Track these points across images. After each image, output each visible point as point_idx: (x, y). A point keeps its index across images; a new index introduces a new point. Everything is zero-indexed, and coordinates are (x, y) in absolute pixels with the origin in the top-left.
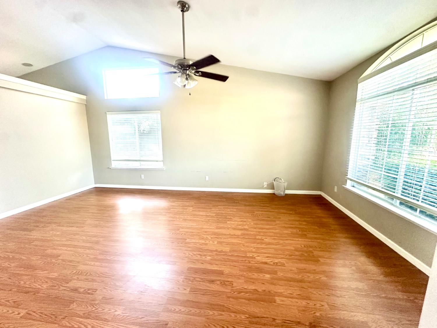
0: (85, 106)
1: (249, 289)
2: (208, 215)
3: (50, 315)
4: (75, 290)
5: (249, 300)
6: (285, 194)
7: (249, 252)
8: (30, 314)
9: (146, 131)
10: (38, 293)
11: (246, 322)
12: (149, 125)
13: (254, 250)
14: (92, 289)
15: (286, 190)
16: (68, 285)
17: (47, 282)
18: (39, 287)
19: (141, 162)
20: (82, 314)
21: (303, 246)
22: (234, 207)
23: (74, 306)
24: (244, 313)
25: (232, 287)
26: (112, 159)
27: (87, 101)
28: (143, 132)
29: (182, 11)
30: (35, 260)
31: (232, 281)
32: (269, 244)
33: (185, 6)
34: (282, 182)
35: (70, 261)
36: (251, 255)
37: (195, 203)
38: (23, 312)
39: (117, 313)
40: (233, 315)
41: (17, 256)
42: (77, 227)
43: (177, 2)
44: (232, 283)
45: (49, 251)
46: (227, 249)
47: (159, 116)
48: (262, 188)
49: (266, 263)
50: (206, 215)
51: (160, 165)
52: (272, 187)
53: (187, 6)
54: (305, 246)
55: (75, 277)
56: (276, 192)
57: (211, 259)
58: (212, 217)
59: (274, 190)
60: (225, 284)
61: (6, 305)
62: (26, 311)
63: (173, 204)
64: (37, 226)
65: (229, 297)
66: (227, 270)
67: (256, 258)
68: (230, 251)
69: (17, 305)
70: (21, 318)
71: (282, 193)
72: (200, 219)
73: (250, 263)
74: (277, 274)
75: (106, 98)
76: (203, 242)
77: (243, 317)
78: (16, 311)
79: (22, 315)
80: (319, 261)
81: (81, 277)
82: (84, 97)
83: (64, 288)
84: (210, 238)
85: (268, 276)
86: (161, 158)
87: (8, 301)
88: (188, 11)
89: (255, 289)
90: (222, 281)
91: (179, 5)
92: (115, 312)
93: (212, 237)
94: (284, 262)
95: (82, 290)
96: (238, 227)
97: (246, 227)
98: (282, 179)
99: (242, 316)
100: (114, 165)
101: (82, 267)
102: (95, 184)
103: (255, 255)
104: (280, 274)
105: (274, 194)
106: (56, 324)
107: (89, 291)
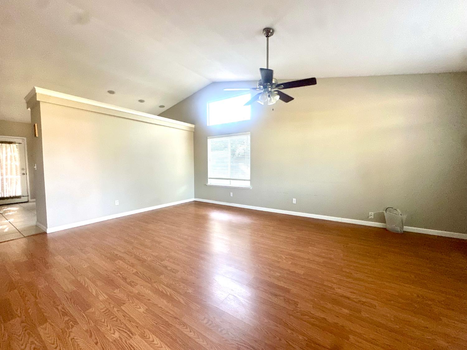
0: (193, 133)
1: (316, 316)
2: (288, 236)
3: (148, 278)
4: (166, 267)
5: (313, 325)
6: (404, 231)
7: (327, 281)
8: (137, 273)
9: (240, 155)
10: (145, 262)
11: (303, 343)
12: (243, 149)
13: (335, 281)
14: (176, 270)
15: (405, 226)
16: (162, 263)
17: (151, 257)
18: (146, 258)
19: (231, 180)
20: (166, 284)
21: (415, 295)
22: (322, 235)
23: (162, 277)
24: (303, 335)
25: (296, 307)
26: (209, 177)
27: (195, 128)
28: (238, 156)
29: (266, 37)
30: (148, 242)
31: (298, 302)
32: (359, 280)
33: (269, 32)
34: (398, 213)
35: (167, 248)
36: (330, 285)
37: (277, 224)
38: (135, 271)
39: (188, 291)
40: (289, 331)
41: (139, 237)
42: (177, 227)
43: (262, 30)
44: (297, 303)
45: (156, 238)
46: (301, 272)
47: (249, 137)
48: (367, 219)
49: (348, 298)
50: (287, 237)
51: (247, 184)
52: (382, 219)
53: (271, 31)
54: (418, 296)
55: (167, 259)
56: (388, 226)
57: (280, 276)
58: (293, 239)
59: (385, 224)
60: (289, 302)
61: (127, 264)
62: (137, 271)
63: (255, 222)
64: (153, 222)
65: (289, 315)
66: (294, 290)
67: (335, 289)
68: (304, 274)
69: (133, 265)
70: (133, 273)
71: (398, 229)
72: (278, 239)
73: (325, 291)
74: (361, 313)
75: (208, 125)
76: (276, 259)
77: (301, 337)
78: (132, 269)
79: (134, 272)
80: (441, 320)
81: (171, 260)
82: (193, 126)
83: (159, 264)
84: (284, 258)
85: (346, 311)
86: (249, 177)
87: (129, 262)
88: (272, 35)
89: (324, 318)
90: (286, 298)
91: (265, 32)
92: (187, 290)
93: (287, 257)
94: (377, 305)
95: (169, 268)
96: (321, 254)
97: (332, 256)
98: (398, 210)
99: (299, 336)
100: (210, 182)
101: (173, 254)
102: (195, 198)
103: (335, 286)
104: (364, 315)
105: (385, 229)
106: (150, 284)
107: (174, 271)
